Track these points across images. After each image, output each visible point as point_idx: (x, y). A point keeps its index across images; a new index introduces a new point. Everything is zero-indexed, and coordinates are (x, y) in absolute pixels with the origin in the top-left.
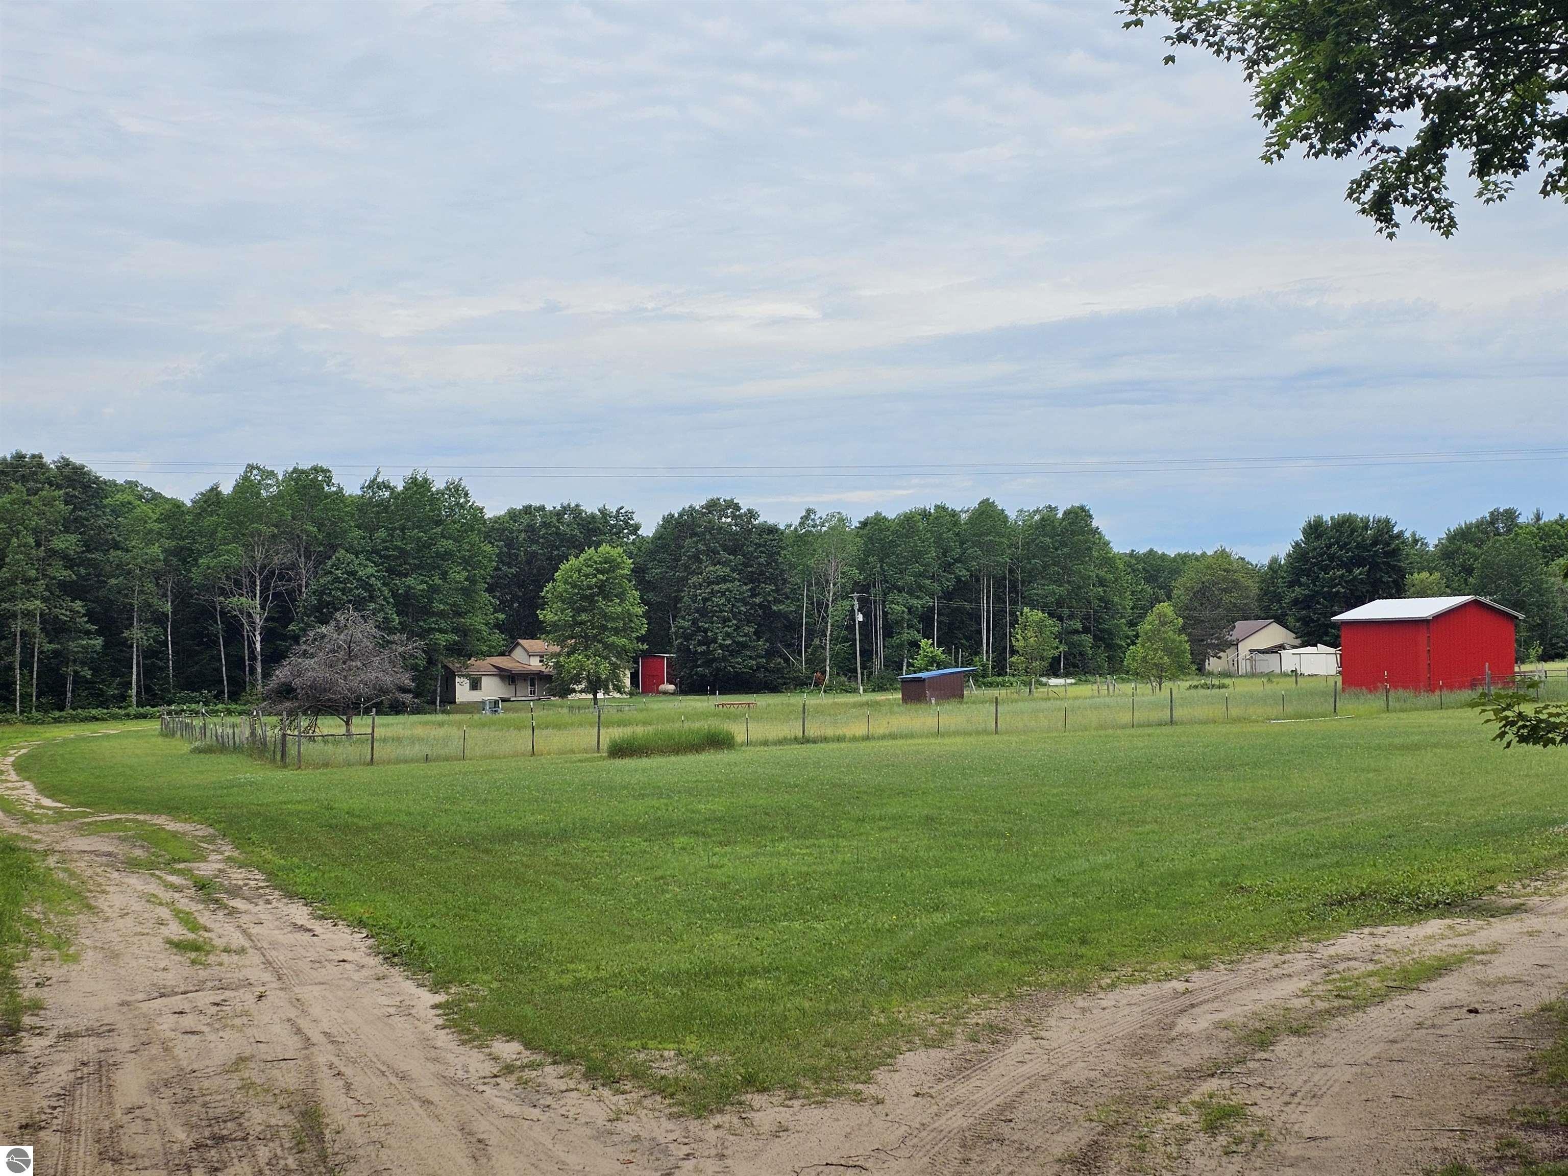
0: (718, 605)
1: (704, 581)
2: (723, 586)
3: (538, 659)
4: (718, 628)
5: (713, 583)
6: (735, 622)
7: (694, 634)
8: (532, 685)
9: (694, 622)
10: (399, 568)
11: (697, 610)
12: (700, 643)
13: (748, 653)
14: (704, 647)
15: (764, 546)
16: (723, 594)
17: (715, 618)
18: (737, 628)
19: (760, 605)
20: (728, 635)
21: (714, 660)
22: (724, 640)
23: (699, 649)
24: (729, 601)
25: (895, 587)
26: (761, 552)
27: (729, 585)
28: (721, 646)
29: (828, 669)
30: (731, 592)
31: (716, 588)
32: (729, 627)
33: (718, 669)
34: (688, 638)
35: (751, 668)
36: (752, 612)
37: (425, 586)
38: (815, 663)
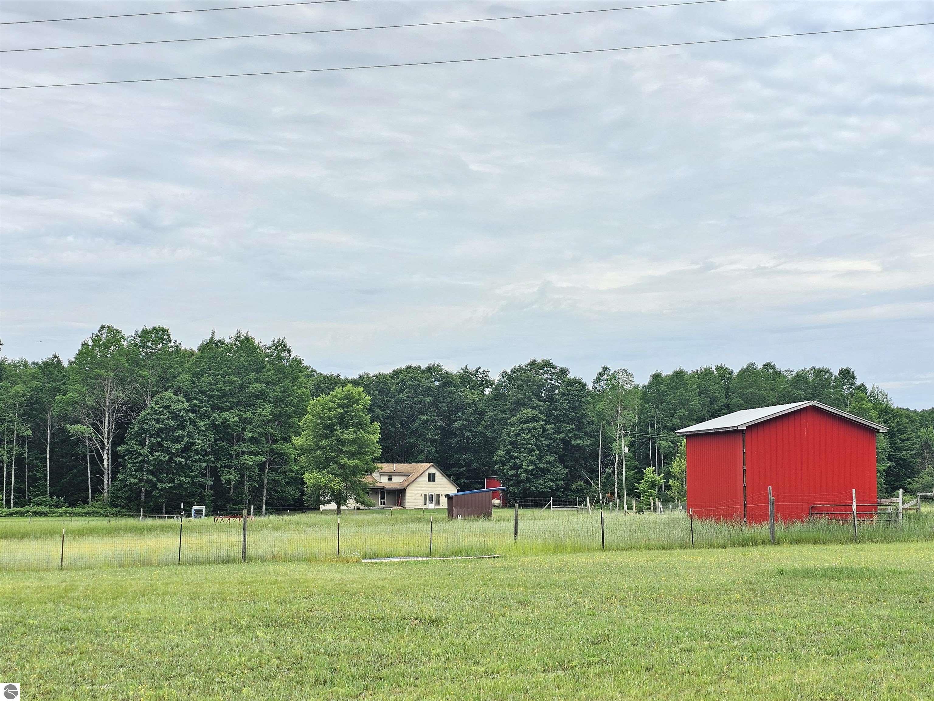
0: (525, 440)
1: (518, 421)
2: (531, 425)
3: (387, 477)
4: (525, 457)
5: (524, 422)
6: (537, 452)
7: (508, 461)
8: (383, 497)
9: (508, 452)
10: (221, 405)
11: (511, 443)
12: (512, 468)
13: (549, 477)
14: (514, 471)
15: (568, 395)
16: (530, 431)
17: (522, 449)
18: (540, 458)
19: (562, 440)
20: (532, 462)
21: (522, 481)
22: (528, 466)
23: (510, 473)
24: (534, 436)
25: (665, 427)
26: (565, 399)
27: (535, 424)
28: (526, 471)
29: (616, 490)
30: (536, 429)
31: (525, 426)
32: (532, 456)
33: (526, 489)
34: (504, 464)
35: (551, 488)
36: (554, 445)
37: (237, 419)
38: (608, 485)
